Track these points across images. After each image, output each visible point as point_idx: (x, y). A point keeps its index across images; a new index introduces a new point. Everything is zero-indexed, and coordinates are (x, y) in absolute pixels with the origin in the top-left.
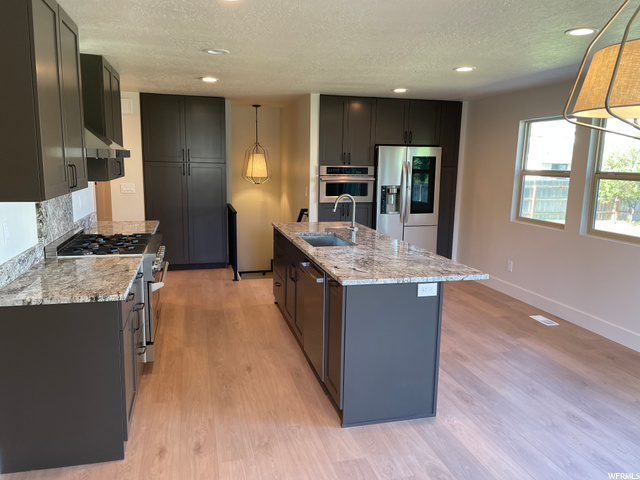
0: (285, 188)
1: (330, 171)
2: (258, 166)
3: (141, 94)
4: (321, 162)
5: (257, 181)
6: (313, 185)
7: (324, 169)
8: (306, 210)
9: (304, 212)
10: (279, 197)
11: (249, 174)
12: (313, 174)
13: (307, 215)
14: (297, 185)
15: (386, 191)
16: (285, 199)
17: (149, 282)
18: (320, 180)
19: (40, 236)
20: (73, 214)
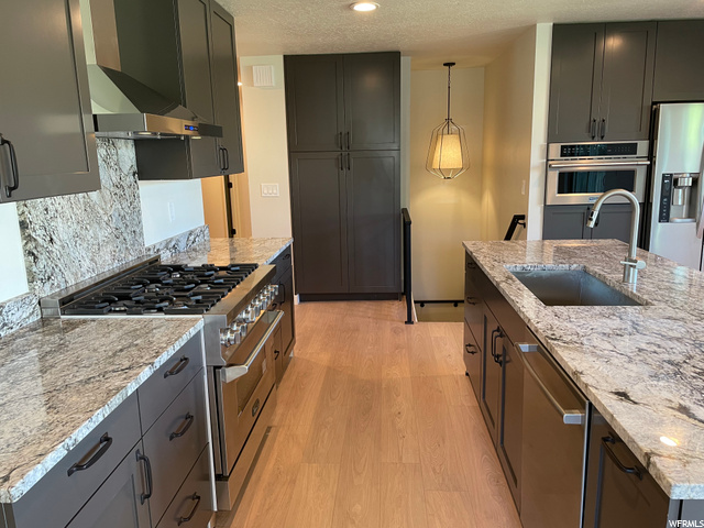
0: (488, 182)
1: (567, 152)
2: (449, 153)
4: (551, 139)
5: (447, 175)
6: (535, 177)
7: (555, 149)
8: (523, 217)
9: (519, 220)
10: (480, 197)
11: (436, 166)
12: (536, 158)
13: (524, 225)
14: (508, 178)
15: (671, 182)
16: (488, 200)
17: (215, 368)
18: (548, 167)
19: (32, 279)
20: (141, 234)
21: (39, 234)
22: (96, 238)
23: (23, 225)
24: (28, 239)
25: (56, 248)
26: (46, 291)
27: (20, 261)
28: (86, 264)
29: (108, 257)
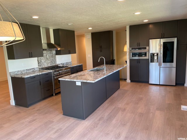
3: (92, 33)
4: (130, 46)
6: (128, 54)
7: (131, 48)
11: (124, 51)
12: (128, 50)
15: (153, 55)
17: (54, 76)
18: (130, 52)
19: (38, 66)
20: (56, 62)
21: (39, 61)
22: (48, 62)
23: (38, 60)
24: (38, 61)
25: (42, 63)
26: (40, 67)
27: (37, 64)
28: (46, 65)
29: (50, 65)
